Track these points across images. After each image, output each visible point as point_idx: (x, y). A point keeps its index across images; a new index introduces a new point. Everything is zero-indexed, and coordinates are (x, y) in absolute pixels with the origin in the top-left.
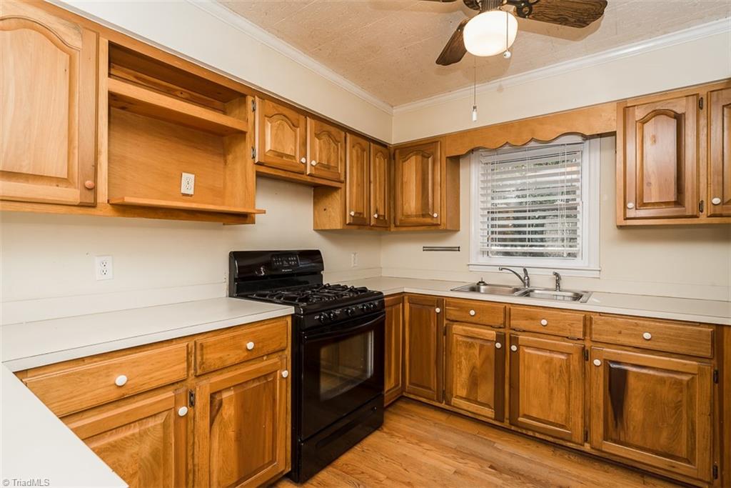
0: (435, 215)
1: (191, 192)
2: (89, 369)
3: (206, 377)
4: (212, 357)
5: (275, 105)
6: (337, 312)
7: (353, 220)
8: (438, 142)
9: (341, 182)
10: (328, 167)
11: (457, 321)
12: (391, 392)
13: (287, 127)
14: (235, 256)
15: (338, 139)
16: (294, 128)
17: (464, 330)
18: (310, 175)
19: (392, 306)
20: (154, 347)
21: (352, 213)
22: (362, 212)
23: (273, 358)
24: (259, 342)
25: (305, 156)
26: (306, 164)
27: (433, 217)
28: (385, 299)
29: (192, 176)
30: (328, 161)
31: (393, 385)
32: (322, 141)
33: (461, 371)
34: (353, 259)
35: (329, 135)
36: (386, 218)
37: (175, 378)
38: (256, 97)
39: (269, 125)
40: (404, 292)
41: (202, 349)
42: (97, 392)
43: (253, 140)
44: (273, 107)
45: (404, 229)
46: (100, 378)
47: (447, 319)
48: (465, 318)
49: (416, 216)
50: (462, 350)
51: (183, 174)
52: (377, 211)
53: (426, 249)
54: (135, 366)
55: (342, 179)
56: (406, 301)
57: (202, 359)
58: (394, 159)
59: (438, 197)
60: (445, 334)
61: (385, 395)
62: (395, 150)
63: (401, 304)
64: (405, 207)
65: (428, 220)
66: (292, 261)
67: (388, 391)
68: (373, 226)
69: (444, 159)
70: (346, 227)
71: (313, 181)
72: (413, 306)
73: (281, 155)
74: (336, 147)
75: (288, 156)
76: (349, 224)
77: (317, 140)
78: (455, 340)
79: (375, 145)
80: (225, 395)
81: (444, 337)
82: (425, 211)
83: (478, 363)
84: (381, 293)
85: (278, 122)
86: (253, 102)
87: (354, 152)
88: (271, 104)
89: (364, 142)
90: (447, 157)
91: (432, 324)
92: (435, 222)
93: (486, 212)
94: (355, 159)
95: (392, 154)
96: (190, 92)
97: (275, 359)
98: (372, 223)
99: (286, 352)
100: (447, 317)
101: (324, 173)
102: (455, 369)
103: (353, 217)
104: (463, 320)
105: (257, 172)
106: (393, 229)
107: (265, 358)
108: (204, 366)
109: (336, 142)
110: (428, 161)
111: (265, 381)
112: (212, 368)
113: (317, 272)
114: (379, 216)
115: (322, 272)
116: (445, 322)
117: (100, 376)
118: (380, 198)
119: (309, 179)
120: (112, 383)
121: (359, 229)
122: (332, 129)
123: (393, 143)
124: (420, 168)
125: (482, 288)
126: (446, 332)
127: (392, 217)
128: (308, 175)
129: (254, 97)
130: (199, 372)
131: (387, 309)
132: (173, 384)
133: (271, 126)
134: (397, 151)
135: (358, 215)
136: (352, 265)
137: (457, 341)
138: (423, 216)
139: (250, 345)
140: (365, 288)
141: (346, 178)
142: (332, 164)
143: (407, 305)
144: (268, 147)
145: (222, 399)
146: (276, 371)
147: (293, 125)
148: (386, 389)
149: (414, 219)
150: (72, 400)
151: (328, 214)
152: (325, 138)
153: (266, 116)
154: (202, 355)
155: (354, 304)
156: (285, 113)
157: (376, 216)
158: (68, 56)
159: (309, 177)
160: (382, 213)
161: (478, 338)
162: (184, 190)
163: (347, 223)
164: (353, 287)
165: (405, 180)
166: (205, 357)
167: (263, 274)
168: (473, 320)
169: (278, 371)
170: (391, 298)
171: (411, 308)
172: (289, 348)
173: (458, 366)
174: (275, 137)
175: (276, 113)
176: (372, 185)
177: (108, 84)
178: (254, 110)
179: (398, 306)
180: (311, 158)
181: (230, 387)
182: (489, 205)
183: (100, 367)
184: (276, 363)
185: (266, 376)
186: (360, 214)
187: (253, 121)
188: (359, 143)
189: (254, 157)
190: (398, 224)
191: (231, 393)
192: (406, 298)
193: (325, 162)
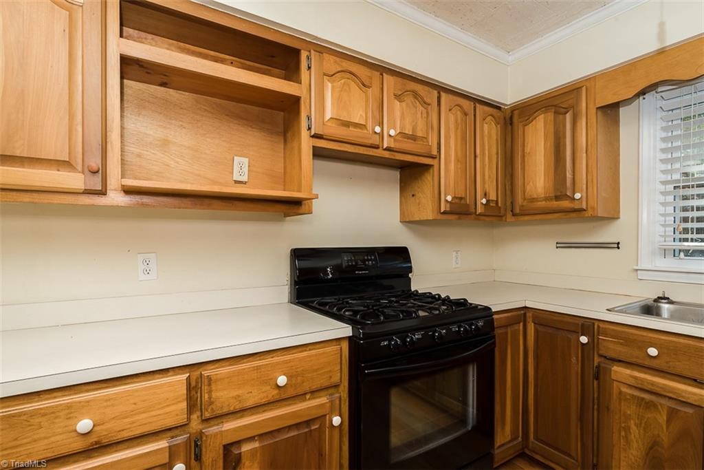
0: (578, 196)
1: (245, 178)
2: (41, 409)
3: (215, 422)
4: (224, 396)
5: (338, 59)
6: (417, 336)
7: (451, 207)
8: (581, 88)
9: (433, 157)
10: (413, 138)
11: (620, 361)
12: (505, 447)
13: (354, 86)
14: (297, 254)
15: (428, 101)
16: (364, 89)
17: (636, 378)
18: (388, 149)
19: (506, 326)
20: (142, 378)
21: (449, 198)
22: (463, 196)
23: (320, 397)
24: (297, 376)
25: (381, 124)
26: (381, 135)
27: (574, 199)
28: (495, 317)
29: (246, 160)
30: (414, 129)
31: (509, 438)
32: (404, 104)
33: (628, 442)
34: (454, 259)
35: (416, 95)
36: (500, 205)
37: (170, 422)
38: (312, 51)
39: (330, 85)
40: (526, 307)
41: (210, 385)
42: (52, 439)
43: (308, 107)
44: (335, 62)
45: (526, 218)
46: (57, 421)
47: (601, 356)
48: (637, 357)
49: (546, 199)
50: (630, 410)
51: (235, 158)
52: (485, 195)
53: (562, 245)
54: (108, 406)
55: (435, 152)
56: (529, 320)
57: (210, 398)
58: (511, 124)
59: (582, 169)
60: (597, 377)
61: (496, 452)
62: (512, 112)
63: (521, 324)
64: (528, 188)
65: (565, 204)
66: (368, 260)
67: (500, 447)
68: (480, 215)
69: (593, 111)
70: (440, 217)
71: (393, 157)
72: (540, 328)
73: (347, 124)
74: (425, 111)
75: (357, 125)
76: (445, 213)
77: (398, 103)
78: (615, 391)
79: (481, 106)
80: (246, 448)
81: (596, 383)
82: (560, 190)
83: (665, 439)
84: (487, 309)
85: (343, 81)
86: (308, 58)
87: (452, 118)
88: (332, 58)
89: (467, 105)
90: (597, 108)
91: (574, 360)
92: (577, 207)
93: (670, 187)
94: (452, 126)
95: (508, 117)
96: (242, 61)
97: (323, 400)
98: (480, 210)
99: (341, 388)
100: (601, 352)
101: (407, 145)
102: (615, 436)
103: (450, 202)
104: (633, 360)
105: (313, 147)
106: (509, 218)
107: (308, 397)
108: (213, 406)
109: (425, 104)
110: (565, 119)
111: (307, 430)
112: (225, 410)
113: (404, 274)
114: (488, 201)
115: (410, 275)
116: (597, 360)
117: (56, 418)
118: (490, 177)
119: (387, 154)
120: (71, 428)
121: (459, 219)
122: (419, 88)
123: (508, 103)
124: (552, 130)
125: (665, 307)
126: (599, 374)
127: (509, 203)
128: (386, 149)
129: (310, 51)
130: (207, 415)
131: (497, 332)
132: (170, 429)
133: (333, 87)
134: (516, 113)
135: (457, 201)
136: (454, 267)
137: (620, 392)
138: (557, 198)
139: (282, 380)
140: (465, 300)
141: (439, 152)
142: (420, 134)
143: (531, 328)
144: (328, 115)
145: (240, 453)
146: (325, 415)
147: (364, 85)
148: (498, 442)
149: (542, 204)
150: (18, 450)
151: (418, 201)
152: (409, 99)
153: (325, 74)
154: (210, 392)
155: (446, 324)
156: (351, 69)
157: (484, 201)
158: (68, 13)
159: (386, 152)
160: (493, 197)
161: (665, 396)
162: (236, 177)
163: (442, 211)
164: (448, 297)
165: (527, 150)
166: (214, 395)
167: (331, 276)
168: (654, 364)
169: (328, 416)
170: (506, 315)
171: (536, 331)
172: (345, 383)
173: (623, 433)
174: (338, 101)
175: (340, 69)
176: (478, 160)
177: (119, 46)
178: (309, 68)
179: (516, 327)
180: (388, 127)
181: (254, 437)
182: (677, 176)
183: (57, 406)
184: (323, 405)
185: (308, 423)
186: (461, 198)
187: (308, 82)
188: (458, 105)
189: (309, 129)
190: (517, 211)
191: (256, 445)
192: (529, 315)
193: (409, 131)
